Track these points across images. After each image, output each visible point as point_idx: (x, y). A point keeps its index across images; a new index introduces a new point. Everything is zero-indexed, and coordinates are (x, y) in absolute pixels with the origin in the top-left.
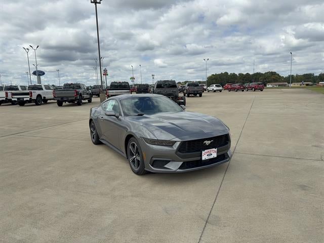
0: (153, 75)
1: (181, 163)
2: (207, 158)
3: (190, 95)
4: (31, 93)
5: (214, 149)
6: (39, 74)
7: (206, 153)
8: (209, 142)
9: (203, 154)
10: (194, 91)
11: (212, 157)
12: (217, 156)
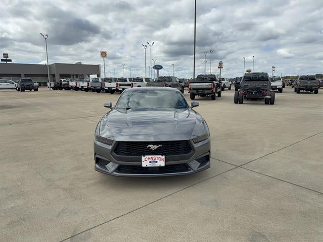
0: (273, 67)
1: (117, 166)
2: (148, 166)
3: (301, 91)
4: (133, 85)
5: (160, 156)
6: (158, 67)
7: (148, 159)
8: (156, 147)
9: (143, 160)
10: (306, 87)
11: (157, 165)
12: (165, 165)
